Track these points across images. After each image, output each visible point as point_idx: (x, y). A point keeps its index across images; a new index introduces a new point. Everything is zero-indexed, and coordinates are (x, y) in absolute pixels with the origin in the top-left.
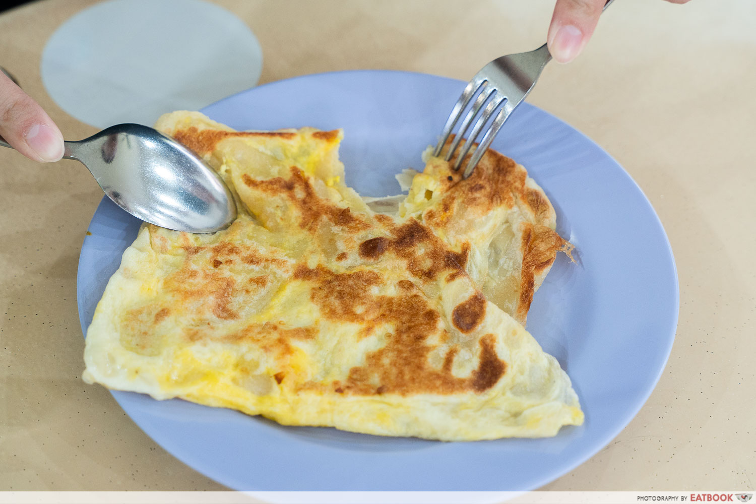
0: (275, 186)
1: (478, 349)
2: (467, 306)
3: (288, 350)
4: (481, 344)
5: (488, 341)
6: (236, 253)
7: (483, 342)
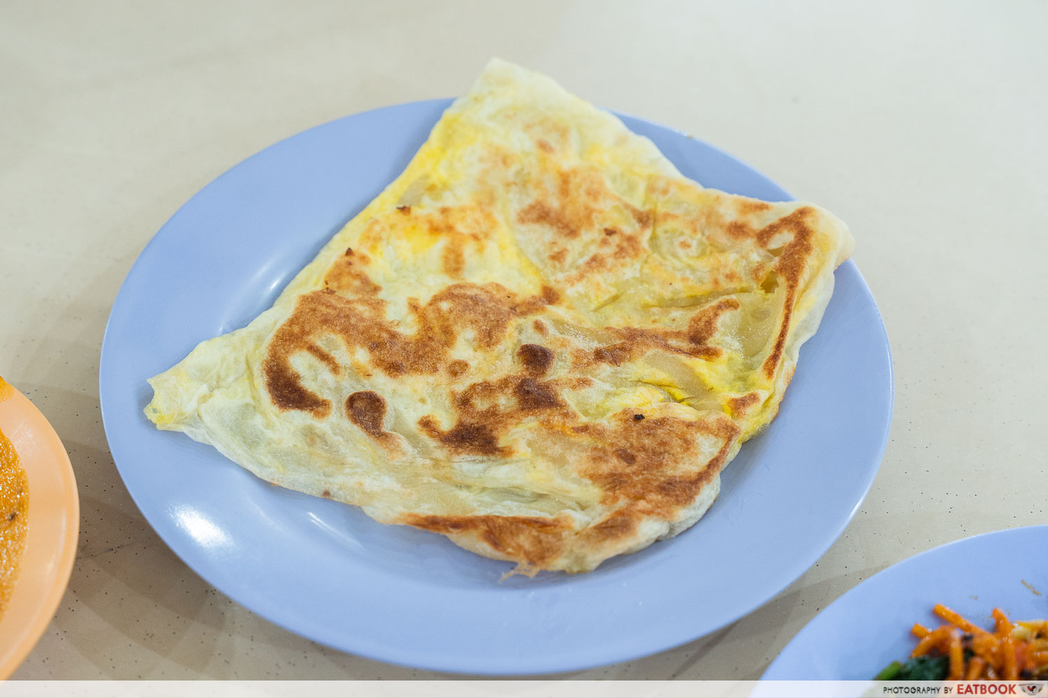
0: (703, 324)
1: (323, 395)
2: (376, 415)
3: (435, 230)
4: (324, 401)
5: (320, 409)
6: (616, 253)
7: (324, 404)
